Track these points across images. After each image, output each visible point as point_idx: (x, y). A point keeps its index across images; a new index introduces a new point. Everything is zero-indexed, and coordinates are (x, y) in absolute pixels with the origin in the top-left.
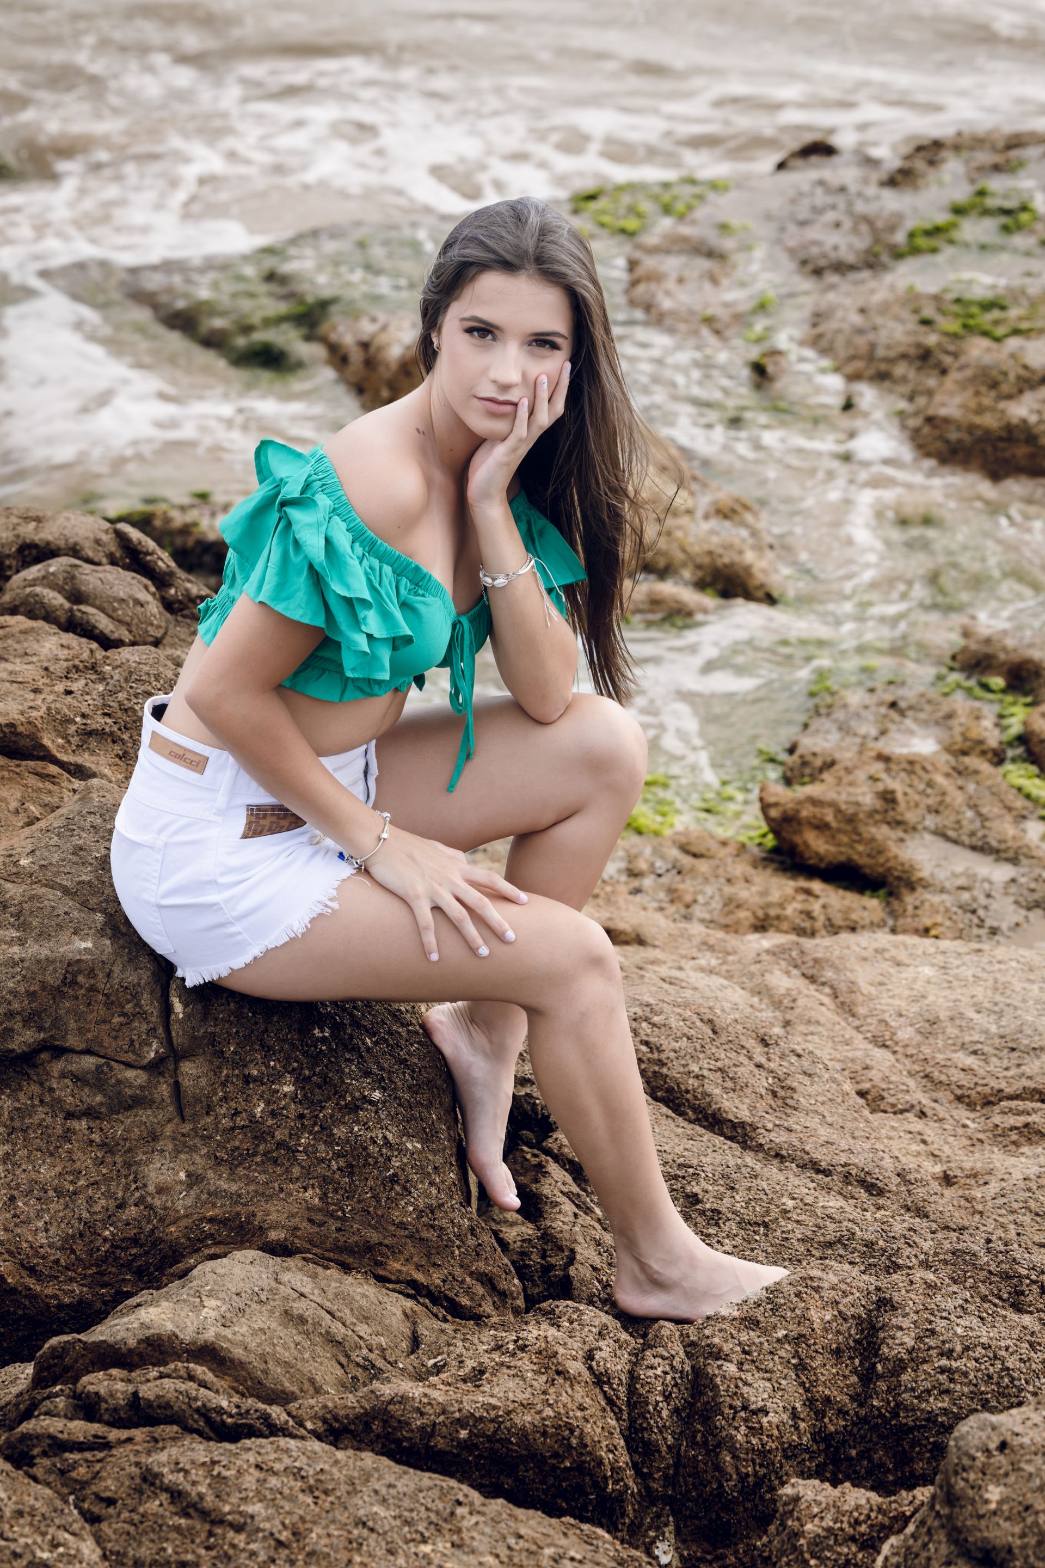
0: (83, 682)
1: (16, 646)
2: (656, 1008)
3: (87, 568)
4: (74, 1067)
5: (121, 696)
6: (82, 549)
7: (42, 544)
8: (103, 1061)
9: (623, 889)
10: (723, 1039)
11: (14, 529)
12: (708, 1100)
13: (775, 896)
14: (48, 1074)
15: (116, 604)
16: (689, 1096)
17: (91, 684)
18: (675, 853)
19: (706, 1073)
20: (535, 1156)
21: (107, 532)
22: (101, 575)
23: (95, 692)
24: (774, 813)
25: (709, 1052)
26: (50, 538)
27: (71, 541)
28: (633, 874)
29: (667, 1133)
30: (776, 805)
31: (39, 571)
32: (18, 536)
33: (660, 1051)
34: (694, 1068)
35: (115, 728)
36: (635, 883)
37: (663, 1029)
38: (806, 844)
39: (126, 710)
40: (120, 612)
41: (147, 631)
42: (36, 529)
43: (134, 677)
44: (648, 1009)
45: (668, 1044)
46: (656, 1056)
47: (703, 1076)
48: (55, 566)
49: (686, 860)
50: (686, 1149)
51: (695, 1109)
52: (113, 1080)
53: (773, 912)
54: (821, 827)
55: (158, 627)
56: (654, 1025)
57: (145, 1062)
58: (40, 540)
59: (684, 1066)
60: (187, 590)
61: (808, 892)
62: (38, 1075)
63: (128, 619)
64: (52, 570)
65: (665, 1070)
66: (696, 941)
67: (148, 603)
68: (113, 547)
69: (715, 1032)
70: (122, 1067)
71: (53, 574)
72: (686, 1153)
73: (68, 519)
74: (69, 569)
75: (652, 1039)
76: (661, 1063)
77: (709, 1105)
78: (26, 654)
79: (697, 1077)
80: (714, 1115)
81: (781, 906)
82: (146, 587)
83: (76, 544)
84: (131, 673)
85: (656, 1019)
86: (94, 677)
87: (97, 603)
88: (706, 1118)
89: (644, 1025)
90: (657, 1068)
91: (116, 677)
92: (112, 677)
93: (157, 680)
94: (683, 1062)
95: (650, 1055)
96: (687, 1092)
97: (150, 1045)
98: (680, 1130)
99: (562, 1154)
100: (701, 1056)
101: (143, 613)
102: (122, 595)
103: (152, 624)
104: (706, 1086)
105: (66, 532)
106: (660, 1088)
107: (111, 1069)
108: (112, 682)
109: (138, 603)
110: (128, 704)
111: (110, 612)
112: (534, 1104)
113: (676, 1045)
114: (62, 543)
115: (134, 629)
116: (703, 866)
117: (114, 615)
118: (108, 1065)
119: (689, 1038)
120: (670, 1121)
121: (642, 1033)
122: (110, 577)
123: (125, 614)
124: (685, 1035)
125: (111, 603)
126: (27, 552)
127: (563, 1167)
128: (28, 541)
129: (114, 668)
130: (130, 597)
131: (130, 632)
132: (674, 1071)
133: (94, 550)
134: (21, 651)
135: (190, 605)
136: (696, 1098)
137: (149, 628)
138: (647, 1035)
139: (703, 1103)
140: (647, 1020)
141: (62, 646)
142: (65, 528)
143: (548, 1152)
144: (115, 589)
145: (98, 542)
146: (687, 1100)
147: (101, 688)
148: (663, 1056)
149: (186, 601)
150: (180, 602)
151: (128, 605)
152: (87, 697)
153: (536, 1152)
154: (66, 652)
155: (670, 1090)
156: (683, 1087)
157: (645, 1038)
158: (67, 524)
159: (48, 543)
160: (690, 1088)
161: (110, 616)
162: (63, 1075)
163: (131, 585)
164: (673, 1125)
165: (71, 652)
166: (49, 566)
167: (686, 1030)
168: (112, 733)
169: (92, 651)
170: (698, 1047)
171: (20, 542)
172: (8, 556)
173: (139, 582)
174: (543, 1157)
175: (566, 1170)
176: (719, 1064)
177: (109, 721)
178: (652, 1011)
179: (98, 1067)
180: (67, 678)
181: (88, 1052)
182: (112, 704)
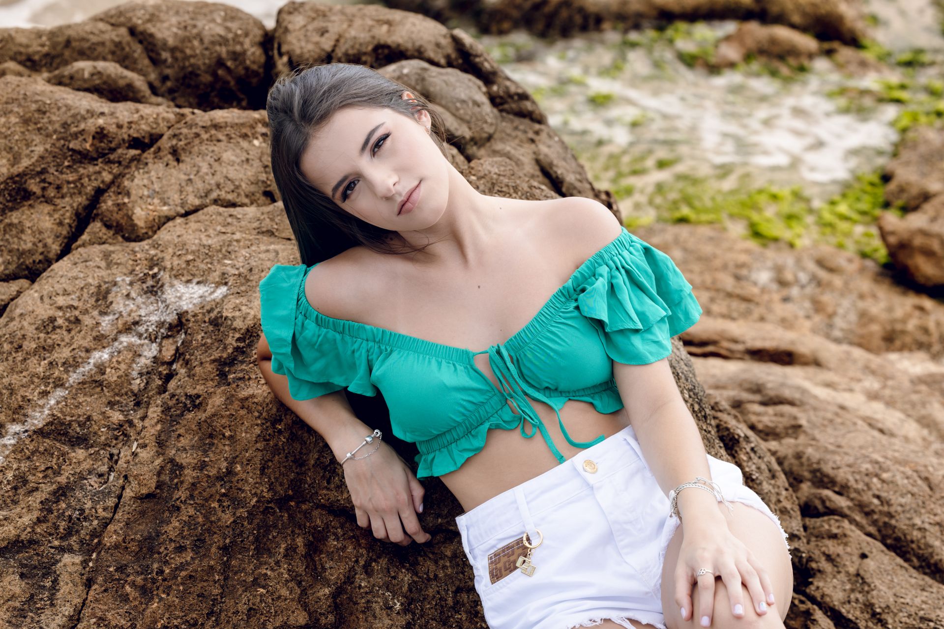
2: (884, 466)
3: (434, 70)
6: (426, 51)
7: (393, 46)
9: (776, 297)
10: (938, 495)
11: (370, 31)
12: (930, 550)
13: (899, 313)
15: (458, 105)
16: (914, 546)
18: (812, 266)
19: (927, 526)
20: (802, 602)
21: (445, 36)
22: (445, 78)
24: (892, 240)
25: (928, 508)
26: (400, 41)
27: (418, 44)
28: (782, 283)
29: (903, 584)
30: (893, 233)
31: (394, 71)
32: (373, 37)
33: (889, 504)
34: (918, 521)
36: (785, 292)
37: (891, 485)
38: (917, 268)
40: (462, 112)
41: (482, 129)
42: (389, 31)
44: (877, 466)
45: (896, 499)
46: (886, 508)
47: (925, 529)
48: (408, 67)
49: (823, 274)
50: (923, 602)
51: (920, 558)
53: (899, 327)
54: (929, 253)
55: (491, 124)
56: (883, 481)
58: (393, 42)
59: (910, 519)
60: (507, 88)
61: (921, 309)
63: (468, 118)
64: (405, 71)
65: (893, 522)
66: (860, 364)
67: (483, 104)
68: (450, 50)
69: (931, 489)
71: (407, 75)
72: (924, 606)
73: (414, 24)
74: (419, 71)
75: (883, 494)
76: (890, 515)
77: (931, 554)
79: (920, 529)
80: (936, 564)
81: (904, 321)
82: (479, 88)
83: (421, 46)
85: (885, 476)
87: (443, 102)
88: (929, 565)
89: (875, 480)
90: (886, 519)
94: (908, 516)
95: (881, 508)
96: (912, 542)
98: (913, 581)
99: (825, 603)
100: (923, 511)
101: (480, 113)
102: (463, 96)
103: (486, 122)
104: (928, 538)
105: (414, 36)
106: (889, 537)
109: (477, 104)
111: (454, 111)
112: (801, 557)
113: (903, 501)
114: (409, 46)
115: (473, 126)
116: (838, 281)
117: (457, 114)
119: (913, 495)
120: (904, 572)
121: (874, 488)
122: (452, 79)
123: (466, 114)
124: (909, 492)
125: (454, 103)
126: (380, 51)
127: (825, 613)
128: (382, 42)
130: (470, 98)
131: (470, 128)
132: (901, 523)
133: (436, 52)
135: (509, 100)
136: (919, 548)
137: (485, 126)
138: (878, 490)
139: (926, 553)
140: (877, 476)
142: (412, 32)
143: (813, 600)
144: (458, 90)
145: (438, 45)
146: (913, 549)
148: (892, 510)
149: (505, 96)
150: (501, 98)
151: (468, 105)
153: (803, 598)
155: (898, 539)
156: (909, 538)
157: (877, 493)
158: (414, 29)
159: (399, 45)
160: (915, 539)
161: (454, 115)
163: (469, 87)
164: (907, 575)
166: (403, 67)
167: (910, 488)
170: (920, 503)
171: (375, 42)
172: (365, 54)
173: (475, 83)
174: (809, 605)
175: (828, 616)
176: (937, 519)
178: (881, 468)
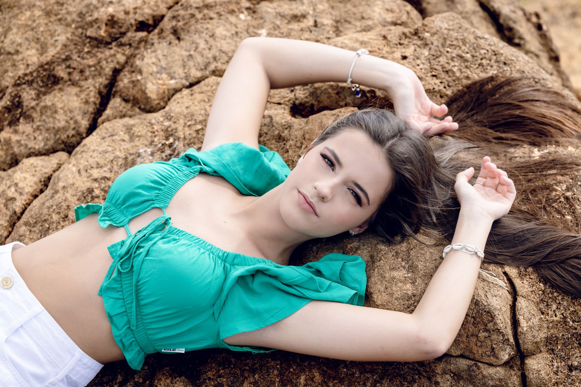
0: (412, 48)
1: (354, 10)
4: (452, 367)
5: (443, 60)
8: (473, 362)
14: (433, 371)
17: (418, 49)
23: (422, 57)
35: (442, 87)
39: (447, 72)
43: (448, 42)
52: (480, 376)
57: (503, 362)
62: (426, 372)
70: (486, 366)
78: (363, 18)
84: (445, 39)
86: (419, 43)
91: (436, 43)
92: (432, 44)
93: (464, 44)
97: (505, 350)
107: (479, 368)
108: (433, 47)
110: (448, 67)
118: (476, 365)
129: (433, 34)
134: (359, 16)
141: (387, 10)
147: (426, 52)
152: (418, 62)
154: (391, 15)
162: (444, 372)
165: (395, 15)
168: (440, 91)
169: (408, 13)
177: (437, 82)
179: (469, 367)
180: (400, 44)
181: (462, 356)
182: (437, 67)
